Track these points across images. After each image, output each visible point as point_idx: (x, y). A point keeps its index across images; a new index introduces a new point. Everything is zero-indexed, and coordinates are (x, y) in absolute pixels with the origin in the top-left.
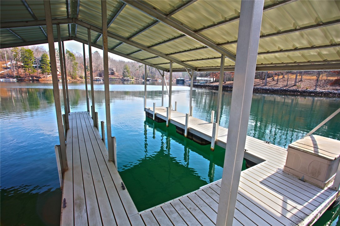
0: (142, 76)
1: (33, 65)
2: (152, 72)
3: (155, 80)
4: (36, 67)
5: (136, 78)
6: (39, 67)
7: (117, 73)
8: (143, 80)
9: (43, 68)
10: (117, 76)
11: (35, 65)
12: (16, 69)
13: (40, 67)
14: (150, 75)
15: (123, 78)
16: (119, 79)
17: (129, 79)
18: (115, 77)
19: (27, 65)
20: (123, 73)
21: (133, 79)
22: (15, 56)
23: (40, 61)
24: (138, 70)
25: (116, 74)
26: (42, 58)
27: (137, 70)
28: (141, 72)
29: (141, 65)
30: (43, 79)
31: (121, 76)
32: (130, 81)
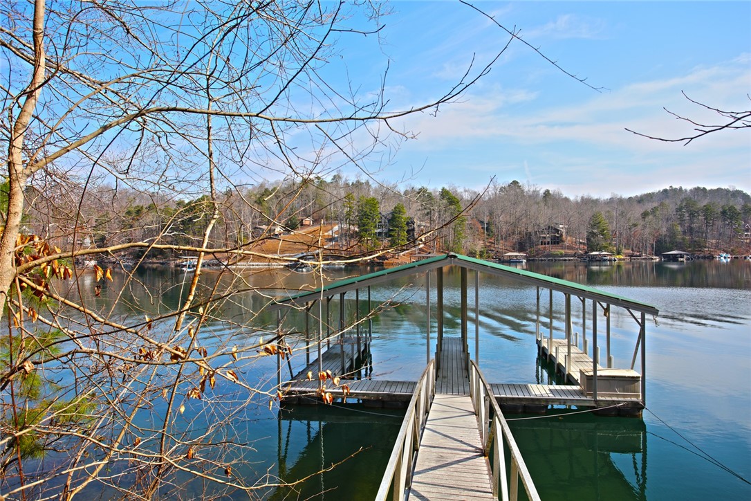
0: (652, 246)
1: (376, 231)
2: (691, 230)
3: (704, 257)
4: (380, 234)
5: (630, 251)
6: (386, 234)
7: (569, 238)
8: (657, 259)
9: (393, 236)
10: (569, 248)
11: (379, 230)
12: (346, 240)
13: (388, 235)
14: (683, 239)
15: (586, 252)
16: (574, 256)
17: (605, 256)
18: (563, 252)
19: (366, 230)
20: (588, 239)
21: (619, 253)
22: (348, 214)
23: (389, 221)
24: (639, 227)
25: (568, 240)
26: (393, 213)
27: (635, 225)
28: (647, 230)
29: (649, 210)
30: (391, 261)
31: (582, 246)
32: (610, 260)
